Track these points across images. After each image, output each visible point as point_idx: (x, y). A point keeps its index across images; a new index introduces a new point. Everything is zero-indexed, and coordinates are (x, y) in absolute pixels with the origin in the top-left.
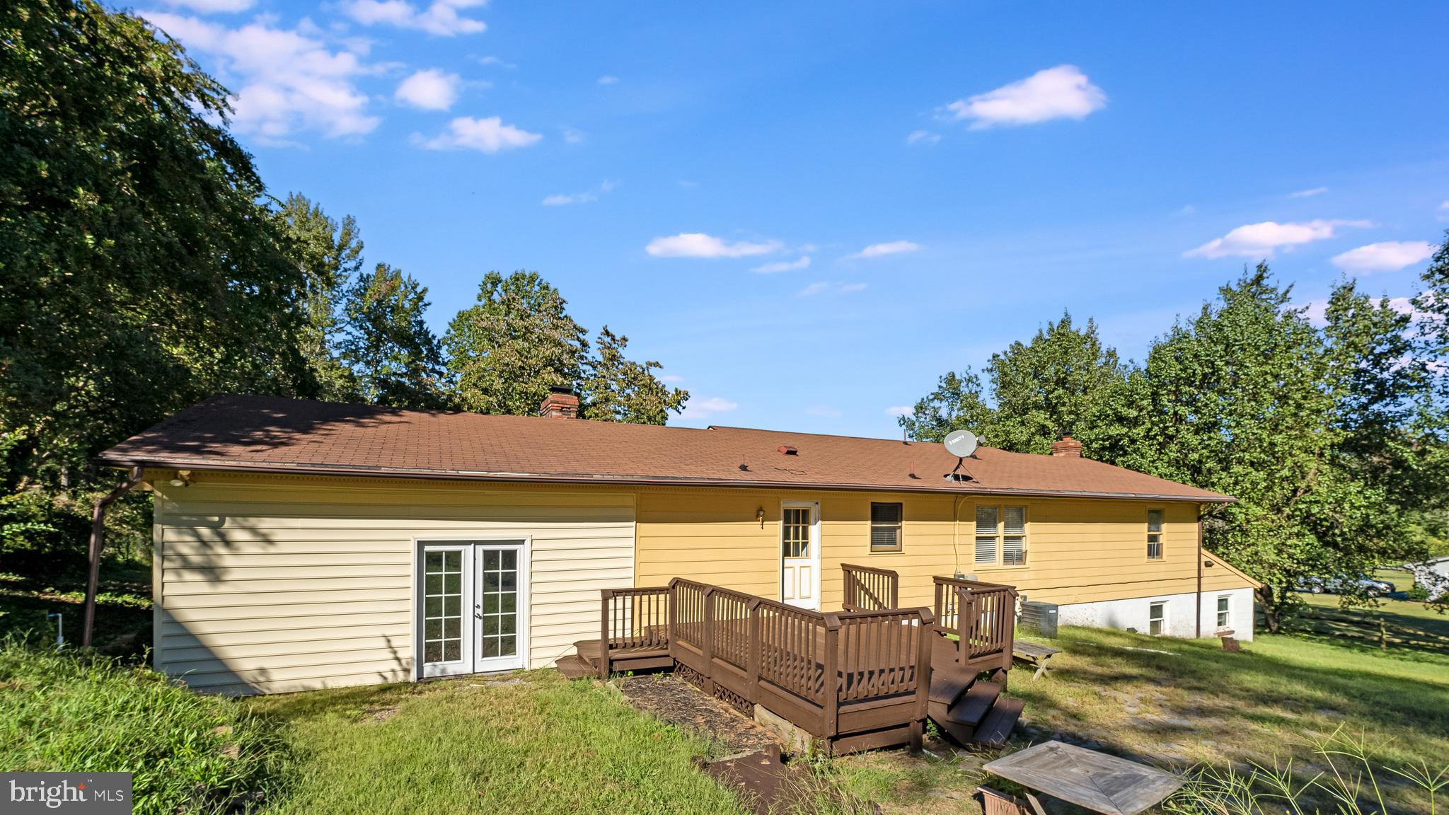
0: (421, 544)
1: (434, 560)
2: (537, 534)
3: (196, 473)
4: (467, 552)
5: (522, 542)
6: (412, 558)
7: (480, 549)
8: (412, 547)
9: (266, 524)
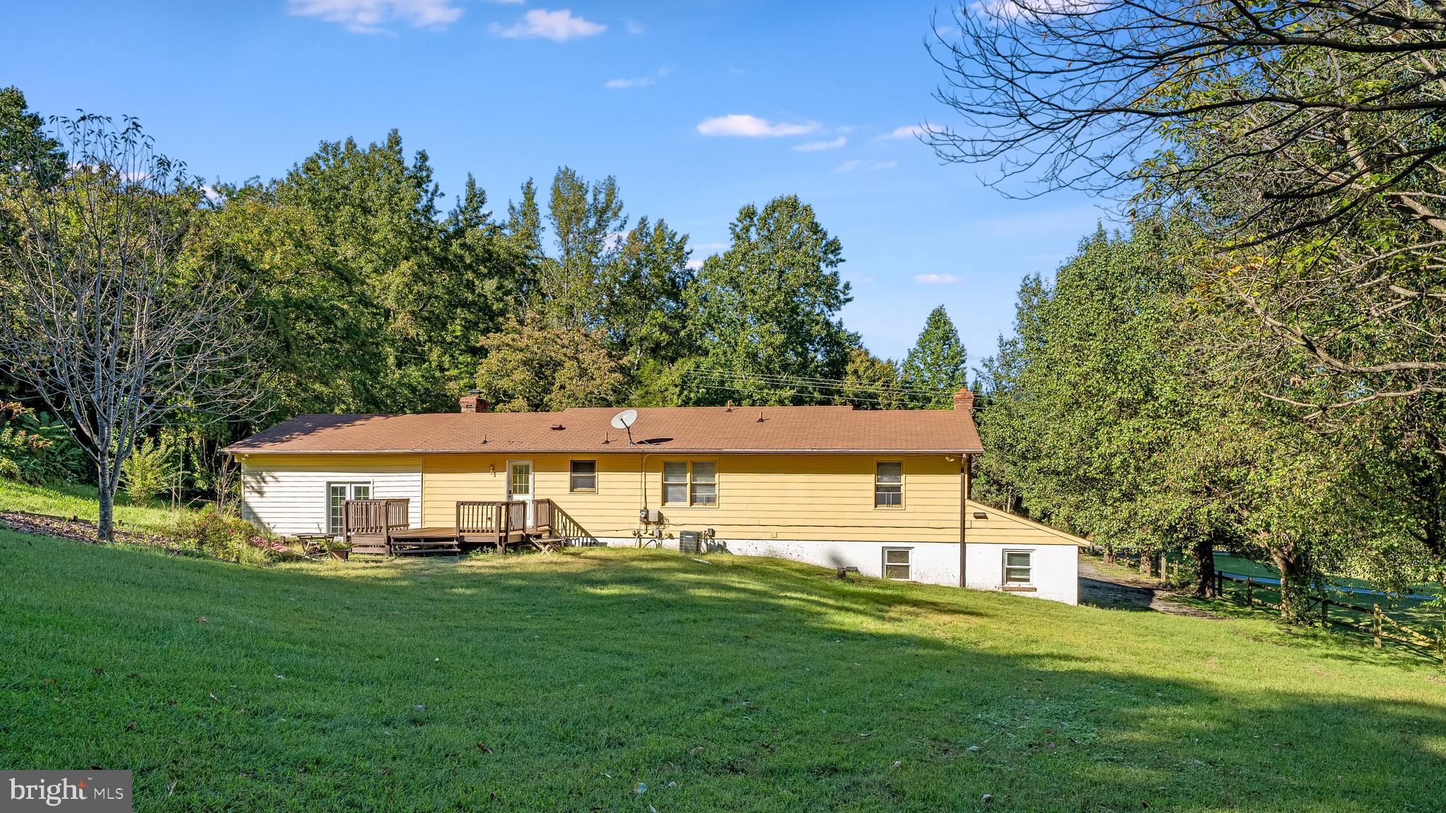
0: (329, 483)
1: (335, 490)
2: (376, 479)
3: (251, 456)
4: (348, 486)
5: (369, 483)
6: (324, 489)
7: (353, 486)
8: (324, 484)
9: (276, 474)
